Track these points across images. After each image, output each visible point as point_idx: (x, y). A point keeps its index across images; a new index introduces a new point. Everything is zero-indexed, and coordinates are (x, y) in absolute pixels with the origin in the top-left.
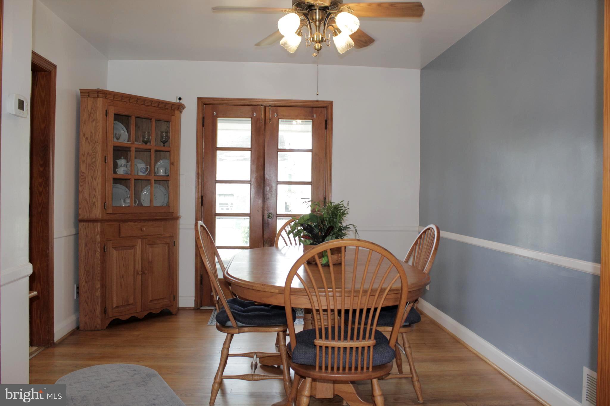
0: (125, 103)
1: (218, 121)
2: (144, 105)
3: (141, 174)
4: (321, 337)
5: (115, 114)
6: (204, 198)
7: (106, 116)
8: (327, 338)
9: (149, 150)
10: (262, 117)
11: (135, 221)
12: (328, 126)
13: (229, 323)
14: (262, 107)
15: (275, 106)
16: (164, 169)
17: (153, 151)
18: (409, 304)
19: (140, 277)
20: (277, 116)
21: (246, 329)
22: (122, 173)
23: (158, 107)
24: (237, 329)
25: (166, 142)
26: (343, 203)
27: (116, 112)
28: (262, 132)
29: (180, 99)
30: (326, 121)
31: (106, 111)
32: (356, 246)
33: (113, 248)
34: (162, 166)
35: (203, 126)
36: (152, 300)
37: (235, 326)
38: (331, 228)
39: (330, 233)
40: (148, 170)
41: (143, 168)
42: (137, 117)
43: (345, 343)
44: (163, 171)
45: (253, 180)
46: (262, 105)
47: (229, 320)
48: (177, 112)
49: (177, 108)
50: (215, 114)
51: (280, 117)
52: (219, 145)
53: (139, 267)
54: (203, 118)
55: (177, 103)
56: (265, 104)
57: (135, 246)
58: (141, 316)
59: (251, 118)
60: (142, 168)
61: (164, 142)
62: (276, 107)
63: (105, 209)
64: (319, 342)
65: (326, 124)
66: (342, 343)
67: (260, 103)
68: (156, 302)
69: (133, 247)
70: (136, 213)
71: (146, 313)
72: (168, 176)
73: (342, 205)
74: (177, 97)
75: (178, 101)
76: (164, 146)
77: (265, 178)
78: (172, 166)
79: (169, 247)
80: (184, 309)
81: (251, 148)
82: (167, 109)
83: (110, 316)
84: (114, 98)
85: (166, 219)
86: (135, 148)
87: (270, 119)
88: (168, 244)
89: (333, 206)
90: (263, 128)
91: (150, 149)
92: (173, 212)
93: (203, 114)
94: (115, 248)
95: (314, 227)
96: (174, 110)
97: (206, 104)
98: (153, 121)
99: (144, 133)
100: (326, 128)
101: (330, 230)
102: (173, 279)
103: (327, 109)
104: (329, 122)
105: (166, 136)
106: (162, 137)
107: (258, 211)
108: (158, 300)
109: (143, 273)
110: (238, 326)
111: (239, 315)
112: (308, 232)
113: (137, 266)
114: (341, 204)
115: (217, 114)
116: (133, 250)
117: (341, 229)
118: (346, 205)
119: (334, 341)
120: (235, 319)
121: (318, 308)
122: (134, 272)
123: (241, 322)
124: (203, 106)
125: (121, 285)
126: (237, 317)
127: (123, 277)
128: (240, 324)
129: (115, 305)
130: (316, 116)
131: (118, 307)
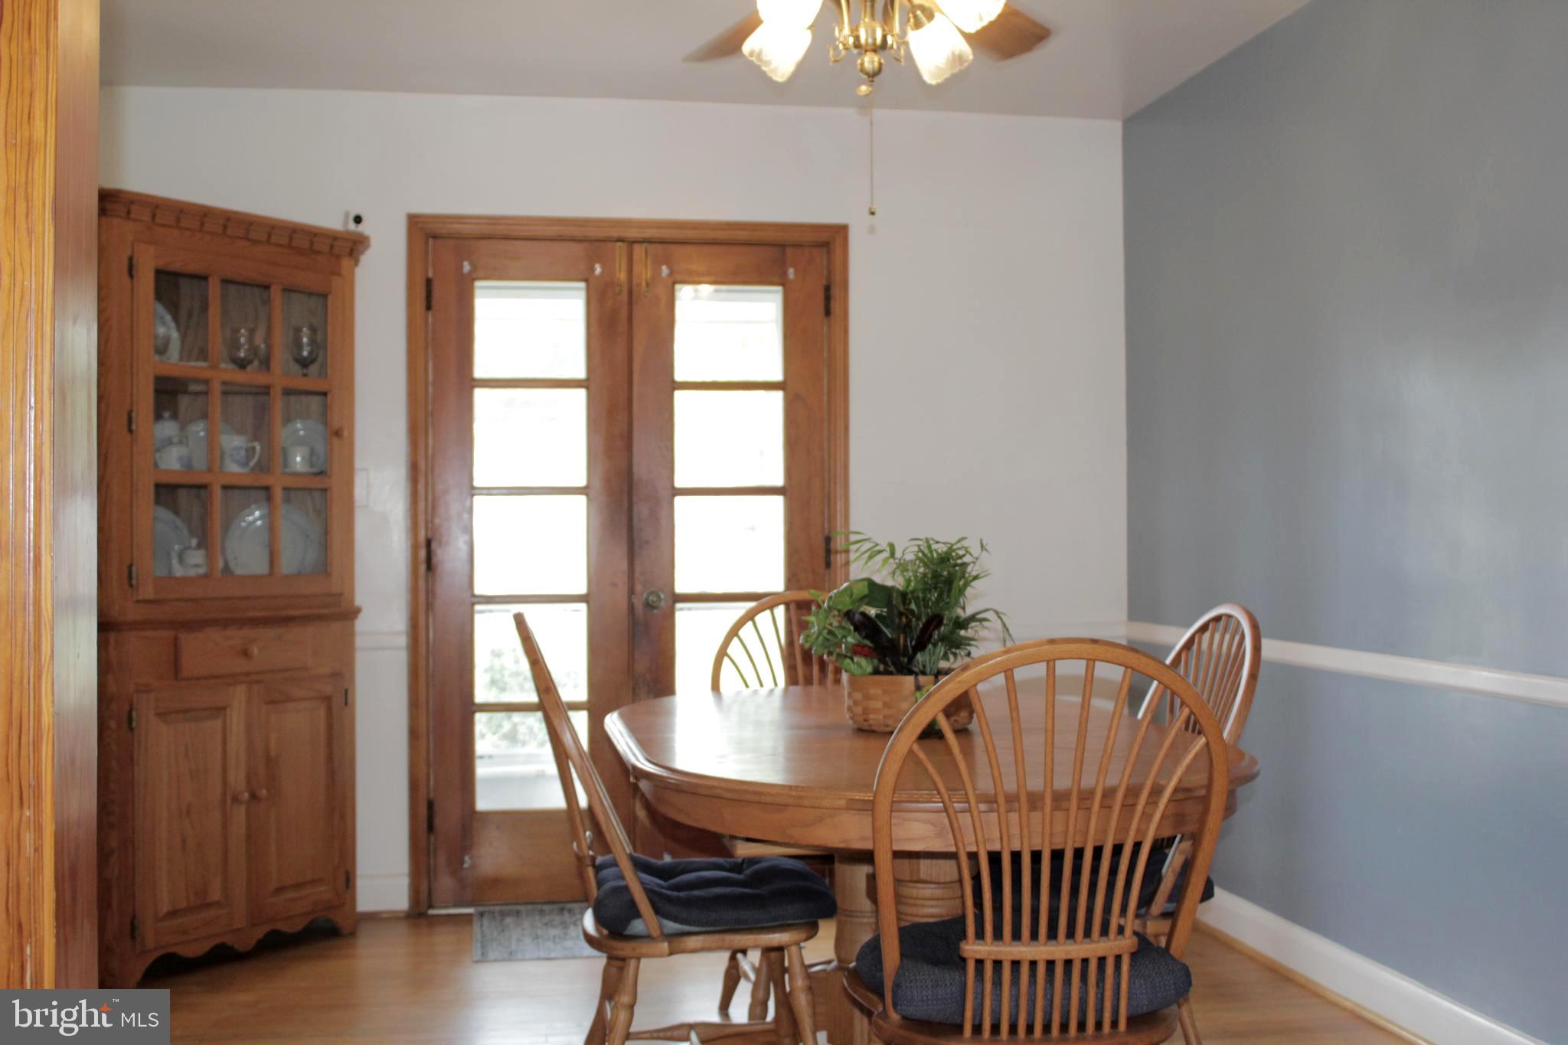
0: (188, 233)
1: (478, 293)
2: (248, 239)
3: (233, 468)
4: (980, 935)
5: (159, 273)
6: (434, 545)
7: (131, 276)
8: (998, 935)
9: (265, 391)
10: (622, 276)
11: (225, 624)
12: (836, 306)
13: (637, 926)
14: (620, 244)
15: (662, 242)
16: (305, 450)
17: (277, 392)
18: (1180, 842)
19: (243, 808)
20: (672, 273)
21: (693, 942)
22: (176, 466)
23: (290, 246)
24: (663, 941)
25: (313, 361)
26: (964, 543)
27: (161, 263)
28: (622, 327)
29: (358, 220)
30: (827, 289)
31: (131, 259)
32: (1088, 660)
33: (158, 715)
34: (300, 442)
35: (429, 307)
36: (280, 890)
37: (655, 933)
38: (936, 620)
39: (931, 636)
40: (254, 457)
41: (241, 448)
42: (226, 282)
43: (1053, 948)
44: (303, 458)
45: (598, 484)
46: (621, 240)
47: (637, 914)
48: (346, 263)
49: (348, 250)
50: (467, 267)
51: (679, 277)
52: (480, 371)
53: (237, 778)
54: (429, 283)
55: (348, 232)
56: (632, 234)
57: (224, 708)
58: (244, 944)
59: (586, 280)
60: (235, 449)
61: (304, 363)
62: (664, 246)
63: (131, 585)
64: (972, 949)
65: (828, 299)
66: (1043, 948)
67: (615, 233)
68: (291, 895)
69: (220, 710)
70: (228, 599)
71: (260, 933)
72: (321, 473)
73: (961, 552)
74: (347, 215)
75: (352, 226)
76: (305, 375)
77: (635, 477)
78: (335, 440)
79: (329, 709)
80: (373, 917)
81: (588, 379)
82: (318, 253)
83: (150, 943)
84: (154, 216)
85: (320, 618)
86: (224, 383)
87: (647, 285)
88: (327, 699)
89: (935, 555)
90: (624, 312)
91: (268, 387)
92: (341, 595)
93: (427, 271)
94: (162, 715)
95: (876, 620)
96: (338, 257)
97: (435, 237)
98: (276, 292)
99: (236, 331)
100: (828, 312)
101: (932, 627)
102: (343, 817)
103: (829, 253)
104: (836, 292)
105: (313, 342)
106: (299, 346)
107: (614, 585)
108: (298, 886)
109: (254, 796)
110: (666, 931)
111: (669, 899)
112: (864, 634)
113: (231, 778)
114: (959, 549)
115: (474, 268)
116: (218, 723)
117: (961, 624)
118: (975, 550)
119: (1019, 943)
120: (658, 911)
121: (973, 849)
122: (224, 794)
123: (676, 920)
124: (427, 243)
125: (184, 841)
126: (661, 905)
127: (188, 812)
128: (671, 926)
129: (165, 908)
130: (796, 272)
131: (173, 914)
